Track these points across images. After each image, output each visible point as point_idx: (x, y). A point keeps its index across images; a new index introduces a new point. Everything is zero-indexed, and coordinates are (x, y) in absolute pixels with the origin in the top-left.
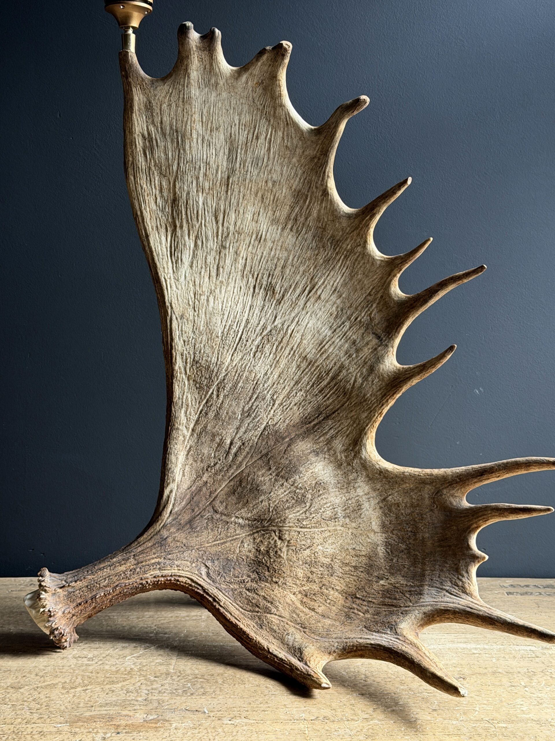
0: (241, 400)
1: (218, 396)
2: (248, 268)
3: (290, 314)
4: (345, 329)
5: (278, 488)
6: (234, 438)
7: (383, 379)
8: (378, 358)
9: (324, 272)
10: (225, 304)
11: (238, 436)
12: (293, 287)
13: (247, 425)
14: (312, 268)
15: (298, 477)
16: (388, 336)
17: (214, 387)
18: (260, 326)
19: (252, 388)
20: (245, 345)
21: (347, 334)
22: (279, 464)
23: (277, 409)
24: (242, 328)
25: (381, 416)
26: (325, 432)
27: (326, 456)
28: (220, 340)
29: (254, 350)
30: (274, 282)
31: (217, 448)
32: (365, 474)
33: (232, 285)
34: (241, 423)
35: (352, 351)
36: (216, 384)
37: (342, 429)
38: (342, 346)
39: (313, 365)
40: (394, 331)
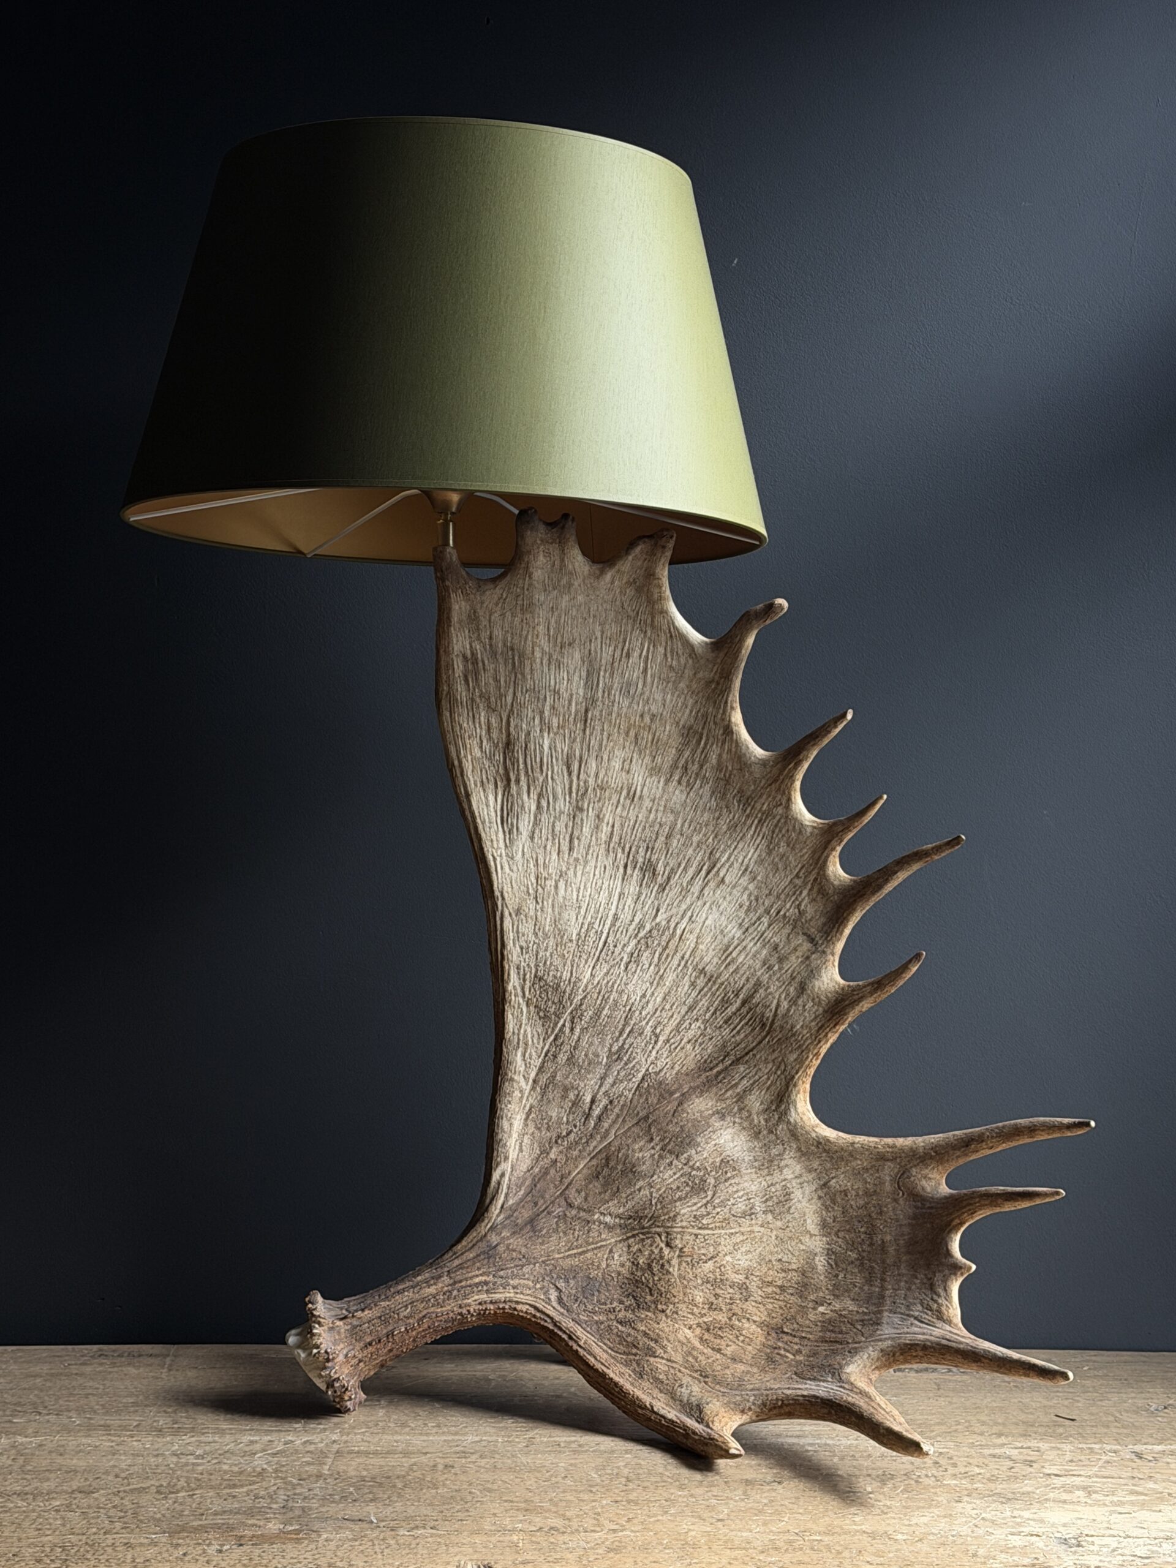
0: (607, 1035)
1: (572, 1029)
2: (616, 839)
3: (679, 906)
4: (762, 928)
5: (665, 1168)
6: (597, 1093)
7: (819, 1002)
8: (812, 971)
9: (729, 843)
10: (581, 891)
11: (603, 1089)
12: (683, 865)
13: (616, 1073)
14: (711, 838)
15: (693, 1152)
16: (826, 939)
17: (566, 1016)
18: (634, 924)
19: (623, 1018)
20: (613, 953)
21: (765, 935)
22: (666, 1132)
23: (661, 1049)
24: (607, 927)
25: (817, 1059)
26: (734, 1082)
27: (737, 1120)
28: (574, 945)
29: (626, 959)
30: (654, 858)
31: (571, 1108)
32: (795, 1146)
33: (592, 863)
34: (607, 1070)
35: (773, 960)
36: (569, 1011)
37: (760, 1078)
38: (757, 952)
39: (714, 982)
40: (835, 930)
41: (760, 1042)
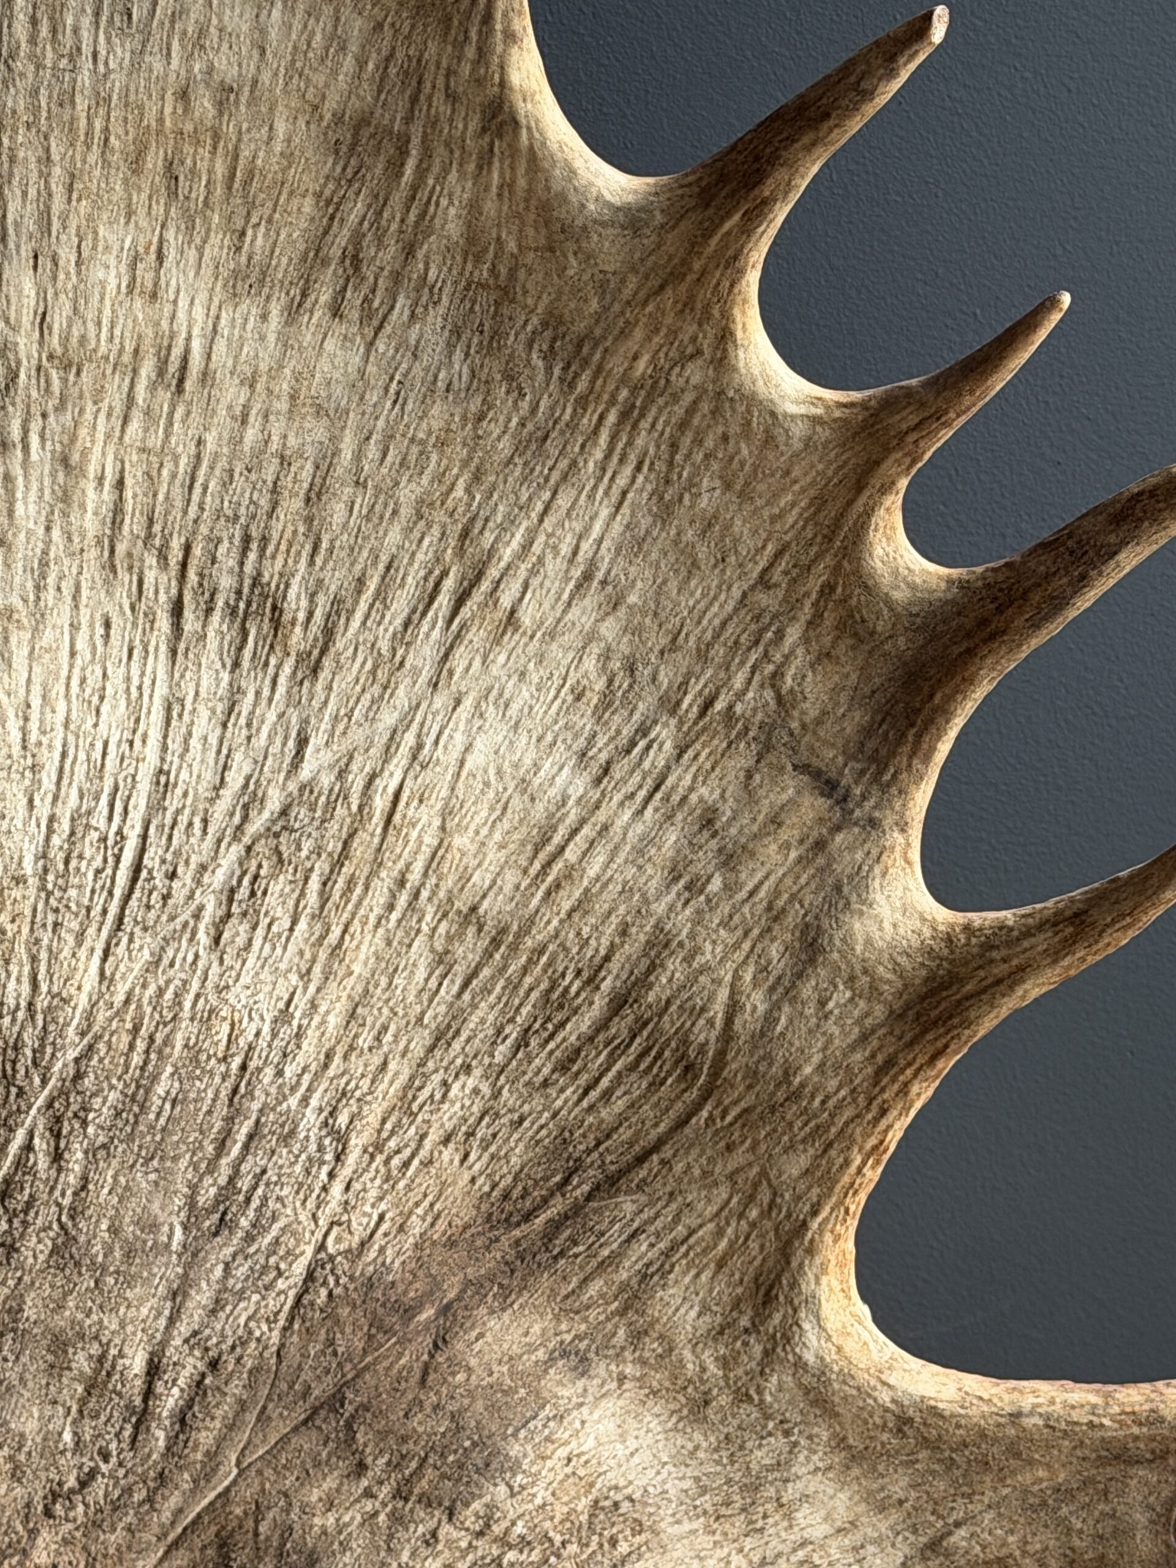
0: (175, 1159)
1: (57, 1157)
2: (133, 524)
3: (370, 718)
4: (657, 759)
5: (413, 1554)
6: (164, 1344)
7: (873, 987)
8: (838, 888)
9: (524, 497)
10: (35, 715)
11: (183, 1329)
12: (372, 585)
13: (219, 1271)
14: (461, 484)
15: (502, 1489)
16: (876, 779)
17: (34, 1117)
18: (227, 795)
19: (224, 1094)
20: (166, 898)
21: (670, 781)
22: (404, 1439)
23: (357, 1174)
24: (136, 817)
25: (878, 1162)
26: (606, 1252)
27: (629, 1370)
28: (32, 892)
29: (211, 911)
30: (271, 572)
31: (83, 1402)
32: (825, 1435)
33: (61, 617)
34: (188, 1266)
35: (704, 861)
36: (40, 1102)
37: (692, 1233)
38: (648, 841)
39: (514, 948)
40: (906, 749)
41: (682, 1123)
